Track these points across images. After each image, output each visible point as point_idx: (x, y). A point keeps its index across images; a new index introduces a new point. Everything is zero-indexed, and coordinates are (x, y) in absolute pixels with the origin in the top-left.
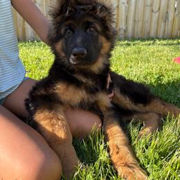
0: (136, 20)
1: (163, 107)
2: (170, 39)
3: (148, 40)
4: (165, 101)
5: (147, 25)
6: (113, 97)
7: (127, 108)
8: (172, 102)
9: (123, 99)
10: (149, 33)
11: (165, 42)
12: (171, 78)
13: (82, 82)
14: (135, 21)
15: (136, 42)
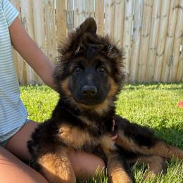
0: (140, 63)
1: (167, 150)
2: (174, 83)
3: (152, 84)
4: (169, 144)
5: (151, 69)
6: (116, 139)
7: (131, 150)
8: (177, 145)
9: (128, 141)
10: (153, 77)
11: (169, 86)
12: (175, 122)
13: (86, 125)
14: (139, 65)
15: (140, 86)
